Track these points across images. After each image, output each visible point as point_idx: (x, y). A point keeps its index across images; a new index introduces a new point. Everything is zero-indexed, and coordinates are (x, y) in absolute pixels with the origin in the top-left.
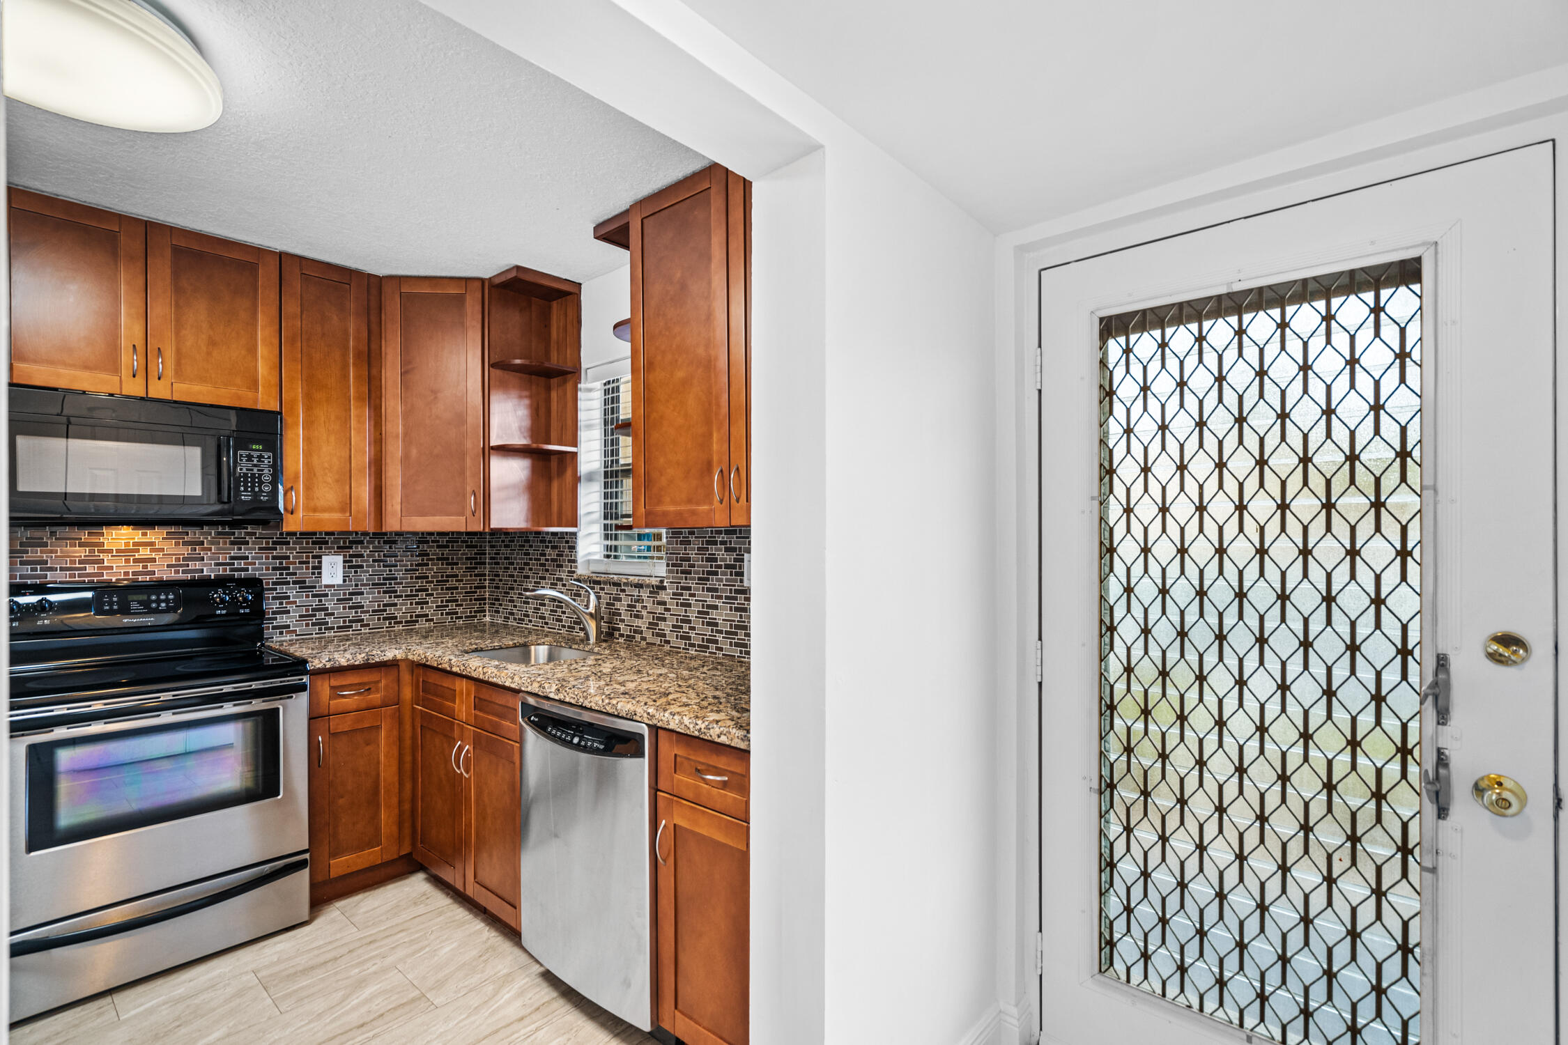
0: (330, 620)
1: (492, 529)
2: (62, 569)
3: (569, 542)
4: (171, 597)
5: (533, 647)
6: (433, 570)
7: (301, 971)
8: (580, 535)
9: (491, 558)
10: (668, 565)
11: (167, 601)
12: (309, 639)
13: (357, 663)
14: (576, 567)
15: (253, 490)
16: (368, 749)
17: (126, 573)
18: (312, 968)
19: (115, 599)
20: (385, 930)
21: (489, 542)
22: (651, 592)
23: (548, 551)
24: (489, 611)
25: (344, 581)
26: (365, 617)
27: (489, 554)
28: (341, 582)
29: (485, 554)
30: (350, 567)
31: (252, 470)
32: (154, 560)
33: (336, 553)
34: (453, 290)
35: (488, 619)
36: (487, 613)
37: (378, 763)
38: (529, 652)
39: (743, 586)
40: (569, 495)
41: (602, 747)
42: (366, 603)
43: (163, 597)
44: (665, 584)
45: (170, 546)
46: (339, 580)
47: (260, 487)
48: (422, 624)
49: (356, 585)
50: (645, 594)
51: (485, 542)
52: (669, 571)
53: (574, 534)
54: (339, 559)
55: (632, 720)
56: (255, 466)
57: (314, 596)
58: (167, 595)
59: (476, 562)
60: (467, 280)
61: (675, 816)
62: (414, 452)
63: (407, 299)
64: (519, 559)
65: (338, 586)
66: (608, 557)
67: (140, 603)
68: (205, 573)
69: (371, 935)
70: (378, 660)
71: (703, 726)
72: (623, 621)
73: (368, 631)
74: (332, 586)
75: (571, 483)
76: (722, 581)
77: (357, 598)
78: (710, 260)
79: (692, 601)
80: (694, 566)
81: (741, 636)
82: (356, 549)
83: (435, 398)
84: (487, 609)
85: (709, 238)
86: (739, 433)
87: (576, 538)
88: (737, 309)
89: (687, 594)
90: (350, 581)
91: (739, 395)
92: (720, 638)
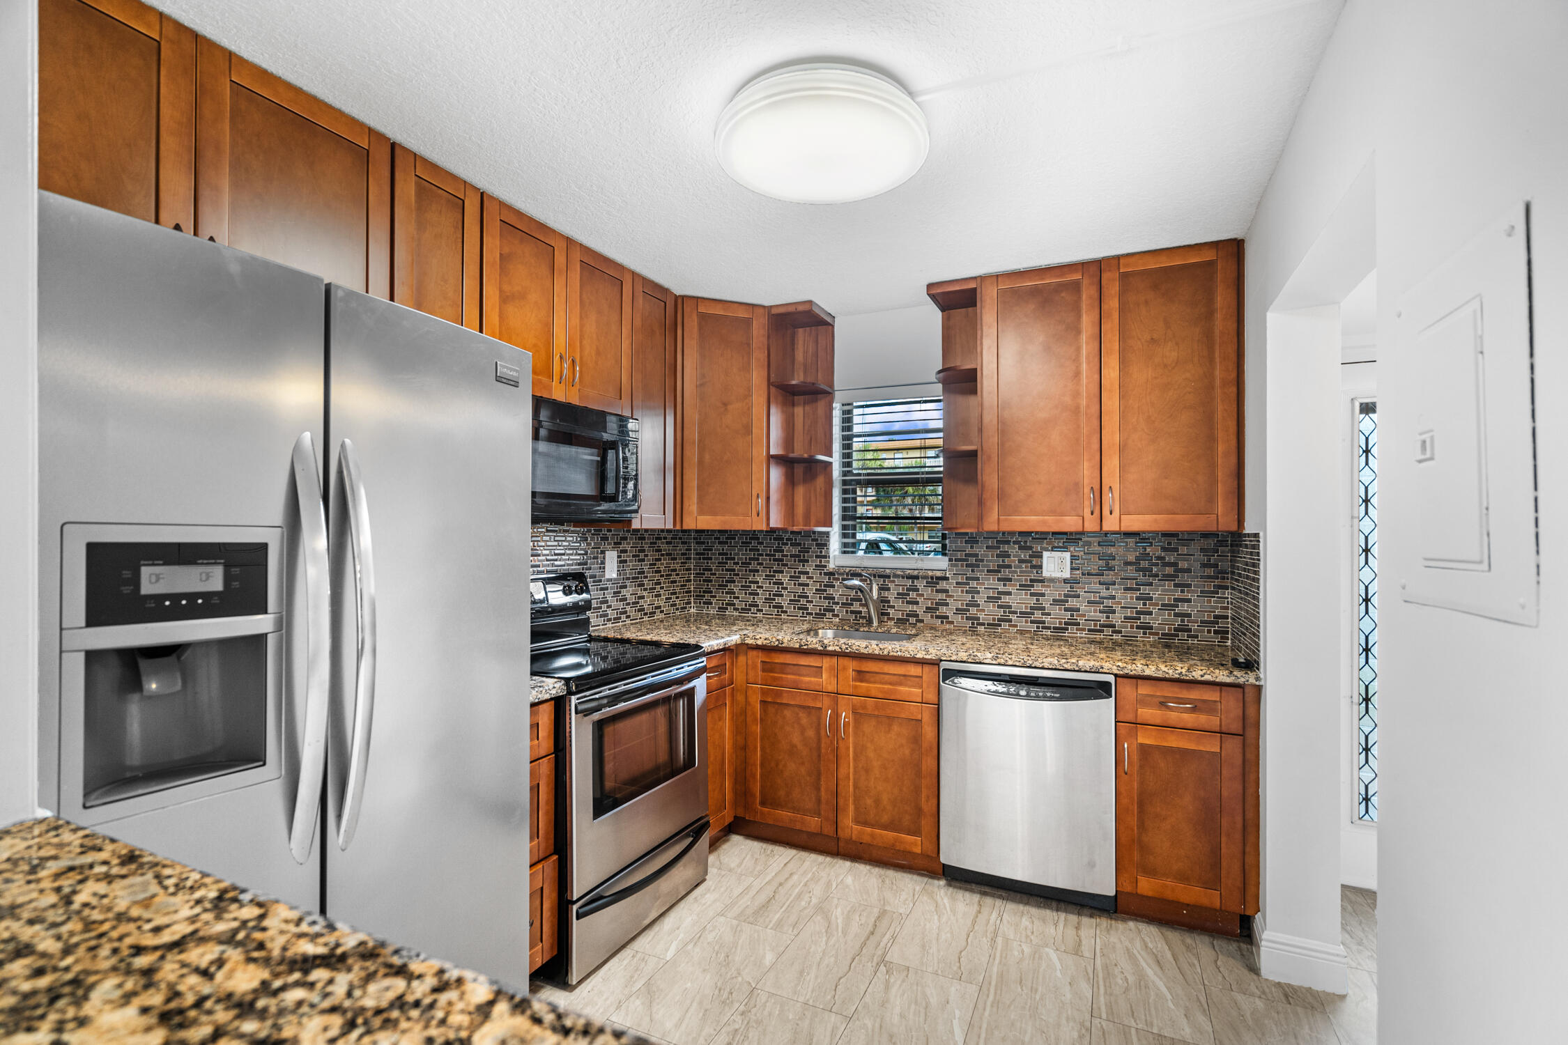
0: (609, 612)
6: (663, 565)
8: (832, 534)
9: (697, 554)
10: (950, 560)
13: (720, 647)
14: (828, 562)
16: (720, 723)
21: (694, 539)
22: (927, 582)
23: (785, 548)
24: (695, 603)
25: (617, 576)
27: (694, 550)
29: (691, 550)
30: (620, 562)
33: (614, 549)
34: (742, 314)
35: (692, 610)
36: (692, 605)
37: (724, 736)
39: (1042, 576)
40: (821, 499)
41: (1058, 695)
42: (628, 596)
44: (947, 575)
46: (614, 575)
48: (659, 616)
49: (623, 578)
50: (921, 584)
51: (691, 539)
52: (952, 565)
53: (826, 534)
54: (615, 554)
55: (1098, 672)
57: (599, 589)
60: (753, 306)
61: (1138, 738)
62: (707, 457)
63: (704, 319)
64: (742, 555)
65: (615, 579)
66: (845, 552)
72: (893, 607)
73: (630, 622)
74: (611, 580)
75: (823, 489)
76: (1016, 572)
77: (624, 591)
78: (1079, 332)
79: (981, 588)
80: (982, 561)
81: (1038, 615)
82: (624, 546)
83: (726, 409)
84: (692, 601)
85: (1079, 317)
86: (1112, 464)
87: (828, 537)
88: (1112, 373)
89: (973, 584)
90: (620, 575)
91: (1112, 436)
92: (1014, 617)
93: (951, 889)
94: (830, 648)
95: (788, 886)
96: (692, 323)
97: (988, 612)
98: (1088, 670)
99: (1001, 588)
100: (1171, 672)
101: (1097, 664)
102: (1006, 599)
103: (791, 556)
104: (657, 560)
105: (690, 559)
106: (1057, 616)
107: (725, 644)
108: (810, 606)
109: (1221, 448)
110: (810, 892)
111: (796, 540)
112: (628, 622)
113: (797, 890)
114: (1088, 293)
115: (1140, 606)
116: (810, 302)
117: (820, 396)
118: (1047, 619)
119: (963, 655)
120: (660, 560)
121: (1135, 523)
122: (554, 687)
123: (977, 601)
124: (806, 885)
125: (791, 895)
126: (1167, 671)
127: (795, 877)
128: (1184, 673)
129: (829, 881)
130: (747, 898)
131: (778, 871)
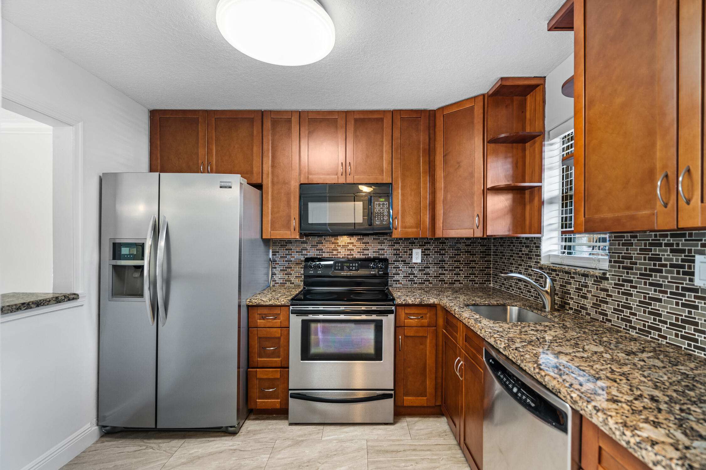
0: (416, 279)
1: (487, 236)
2: (327, 252)
3: (536, 243)
4: (357, 265)
5: (509, 307)
6: (462, 257)
7: (383, 451)
8: (543, 239)
9: (494, 252)
10: (610, 261)
11: (355, 266)
12: (406, 287)
14: (540, 259)
15: (380, 219)
16: (422, 347)
17: (345, 255)
18: (387, 452)
19: (340, 265)
20: (422, 445)
21: (493, 243)
22: (595, 281)
23: (524, 249)
25: (422, 261)
26: (431, 279)
27: (493, 250)
28: (420, 262)
29: (491, 250)
30: (424, 255)
31: (380, 210)
32: (353, 250)
33: (419, 248)
34: (468, 105)
35: (492, 285)
36: (492, 282)
37: (426, 355)
38: (506, 310)
39: (693, 285)
40: (536, 214)
41: (533, 405)
42: (431, 272)
43: (354, 265)
44: (608, 276)
45: (358, 244)
46: (419, 261)
47: (383, 218)
48: (457, 285)
49: (427, 264)
50: (590, 282)
51: (491, 243)
52: (612, 266)
53: (539, 239)
54: (419, 251)
55: (557, 396)
56: (381, 208)
57: (409, 268)
58: (355, 264)
59: (486, 254)
60: (475, 98)
62: (449, 196)
63: (446, 118)
64: (508, 253)
65: (419, 263)
67: (347, 267)
68: (370, 256)
69: (415, 445)
70: (426, 303)
71: (632, 441)
72: (572, 298)
73: (432, 286)
74: (417, 263)
75: (537, 207)
76: (666, 278)
77: (427, 270)
79: (634, 292)
80: (636, 263)
82: (428, 246)
83: (459, 166)
84: (492, 279)
87: (540, 241)
89: (628, 286)
90: (424, 261)
92: (664, 328)
95: (414, 453)
96: (440, 122)
97: (640, 317)
98: (551, 388)
99: (652, 293)
100: (618, 433)
101: (557, 386)
103: (526, 254)
104: (456, 255)
105: (490, 255)
110: (417, 463)
112: (431, 286)
113: (414, 458)
117: (537, 139)
120: (460, 255)
123: (630, 304)
124: (423, 459)
125: (407, 457)
128: (632, 444)
129: (439, 467)
130: (391, 443)
131: (427, 444)
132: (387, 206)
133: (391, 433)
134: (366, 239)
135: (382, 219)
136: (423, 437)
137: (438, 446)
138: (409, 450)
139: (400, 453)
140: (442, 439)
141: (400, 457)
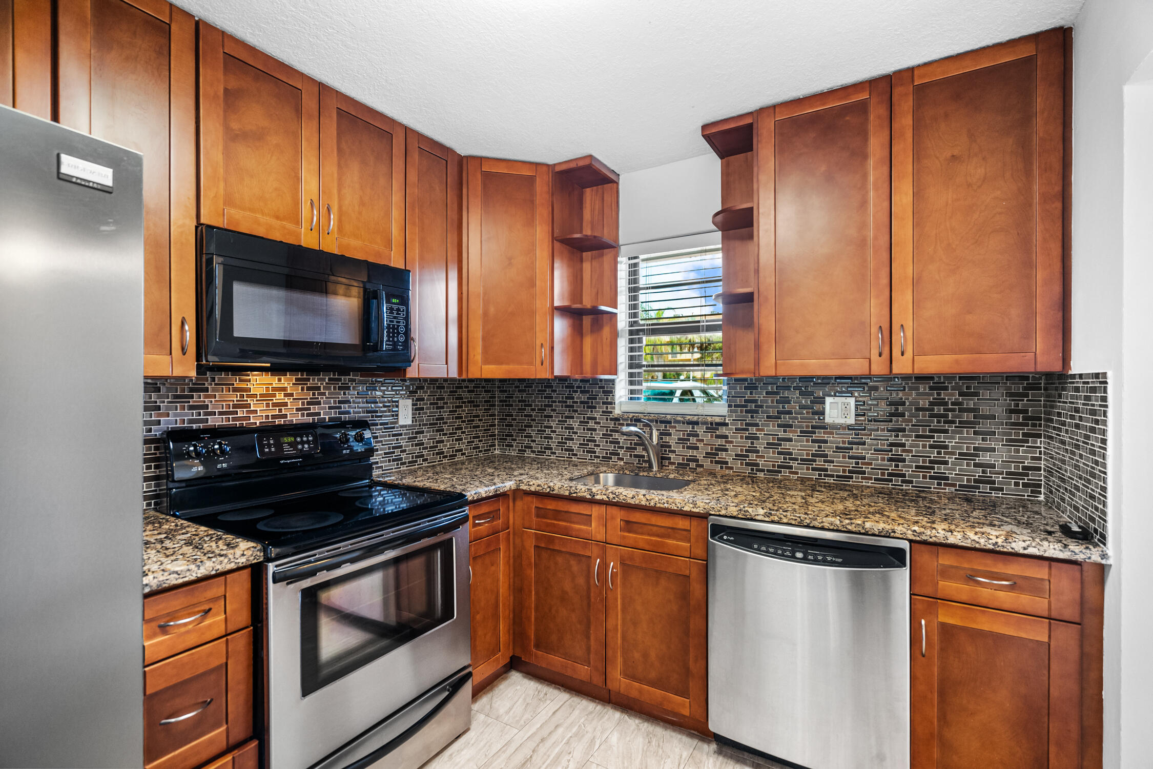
0: (403, 456)
2: (221, 413)
3: (608, 389)
4: (311, 438)
6: (465, 411)
8: (617, 381)
9: (501, 401)
10: (730, 406)
11: (308, 442)
13: (491, 494)
14: (614, 408)
15: (393, 339)
16: (493, 568)
17: (267, 417)
19: (272, 442)
21: (498, 387)
22: (707, 428)
23: (576, 395)
24: (499, 445)
25: (413, 422)
26: (425, 452)
27: (498, 397)
28: (410, 423)
29: (495, 397)
30: (416, 409)
31: (393, 322)
32: (285, 404)
33: (408, 398)
34: (527, 172)
35: (498, 452)
36: (497, 447)
40: (607, 349)
41: (840, 560)
42: (425, 441)
43: (305, 439)
44: (727, 421)
45: (297, 391)
46: (409, 422)
47: (397, 337)
48: (459, 458)
49: (420, 425)
50: (700, 430)
51: (495, 387)
52: (732, 411)
53: (613, 381)
54: (409, 402)
55: (889, 537)
56: (395, 318)
57: (394, 435)
58: (307, 437)
60: (537, 164)
61: (939, 616)
62: (492, 309)
63: (488, 177)
64: (538, 402)
65: (409, 426)
66: (631, 399)
67: (290, 444)
68: (322, 416)
70: (501, 491)
72: (674, 452)
73: (427, 465)
74: (405, 426)
75: (609, 339)
76: (797, 418)
77: (420, 437)
78: (865, 157)
79: (760, 435)
80: (761, 407)
81: (820, 462)
82: (420, 393)
84: (497, 443)
85: (866, 139)
86: (904, 299)
87: (614, 384)
88: (904, 198)
89: (753, 430)
90: (416, 422)
91: (904, 268)
92: (794, 464)
93: (721, 758)
94: (598, 497)
95: (549, 743)
96: (475, 183)
97: (768, 458)
98: (877, 534)
99: (781, 434)
100: (982, 541)
101: (888, 527)
102: (787, 445)
103: (581, 403)
104: (457, 407)
105: (494, 405)
106: (839, 464)
107: (496, 491)
108: (597, 450)
109: (1040, 275)
110: (570, 753)
111: (585, 387)
112: (425, 464)
113: (557, 750)
114: (877, 112)
115: (934, 454)
116: (591, 156)
117: (606, 251)
118: (830, 467)
119: (733, 510)
120: (461, 407)
121: (931, 364)
122: (243, 555)
123: (757, 447)
124: (568, 743)
125: (549, 756)
126: (977, 540)
127: (560, 730)
128: (1000, 544)
129: (594, 737)
130: (504, 756)
131: (544, 721)
132: (404, 315)
133: (482, 744)
134: (314, 381)
135: (396, 339)
136: (527, 716)
137: (558, 713)
138: (538, 745)
139: (534, 758)
140: (548, 702)
141: (543, 764)
